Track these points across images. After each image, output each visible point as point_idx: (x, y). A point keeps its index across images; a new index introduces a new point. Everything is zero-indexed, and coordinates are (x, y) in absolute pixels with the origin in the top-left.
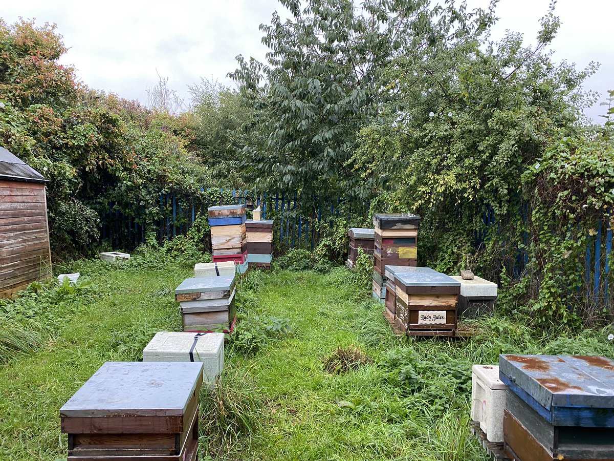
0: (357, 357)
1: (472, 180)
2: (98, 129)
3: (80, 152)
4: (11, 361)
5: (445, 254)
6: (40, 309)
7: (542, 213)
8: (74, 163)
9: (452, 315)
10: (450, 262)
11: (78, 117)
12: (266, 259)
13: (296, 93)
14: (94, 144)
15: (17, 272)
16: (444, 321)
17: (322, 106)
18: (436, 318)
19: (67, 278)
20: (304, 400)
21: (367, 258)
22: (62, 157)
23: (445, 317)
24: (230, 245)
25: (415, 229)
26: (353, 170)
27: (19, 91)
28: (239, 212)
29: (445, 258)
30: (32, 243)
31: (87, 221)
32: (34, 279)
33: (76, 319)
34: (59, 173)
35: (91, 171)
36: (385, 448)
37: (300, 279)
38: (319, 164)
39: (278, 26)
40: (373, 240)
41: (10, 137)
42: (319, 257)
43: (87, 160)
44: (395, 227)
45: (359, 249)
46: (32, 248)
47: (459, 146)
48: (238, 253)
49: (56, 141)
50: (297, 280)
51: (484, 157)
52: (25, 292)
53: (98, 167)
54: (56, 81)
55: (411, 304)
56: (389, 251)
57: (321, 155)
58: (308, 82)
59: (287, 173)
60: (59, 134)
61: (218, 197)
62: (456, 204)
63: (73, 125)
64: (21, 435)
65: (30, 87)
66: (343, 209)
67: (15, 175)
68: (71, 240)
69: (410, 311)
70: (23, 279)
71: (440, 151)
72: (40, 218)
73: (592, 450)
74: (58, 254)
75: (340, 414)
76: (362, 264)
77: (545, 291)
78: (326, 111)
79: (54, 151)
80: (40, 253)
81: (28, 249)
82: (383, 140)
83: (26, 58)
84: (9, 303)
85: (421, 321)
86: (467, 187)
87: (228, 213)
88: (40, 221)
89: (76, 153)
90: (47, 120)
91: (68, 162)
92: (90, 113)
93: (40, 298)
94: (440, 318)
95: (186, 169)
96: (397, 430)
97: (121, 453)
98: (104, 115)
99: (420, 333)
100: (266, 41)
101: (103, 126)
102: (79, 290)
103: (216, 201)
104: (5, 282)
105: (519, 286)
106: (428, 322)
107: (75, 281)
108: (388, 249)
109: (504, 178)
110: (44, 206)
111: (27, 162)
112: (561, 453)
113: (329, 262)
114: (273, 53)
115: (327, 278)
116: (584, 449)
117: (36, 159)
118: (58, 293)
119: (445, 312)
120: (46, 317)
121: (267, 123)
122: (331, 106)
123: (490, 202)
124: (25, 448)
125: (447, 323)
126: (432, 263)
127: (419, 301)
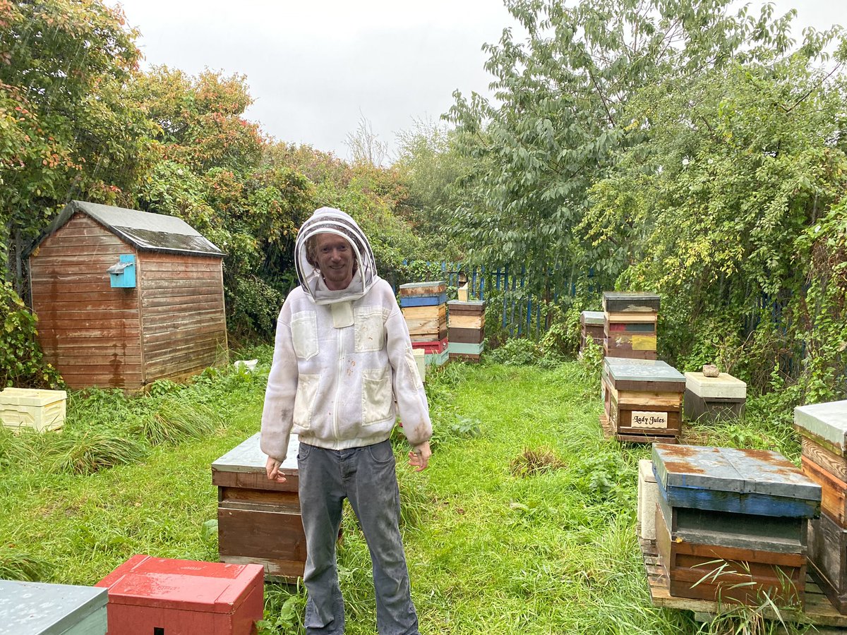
0: (547, 461)
1: (734, 248)
2: (282, 193)
3: (262, 221)
4: (181, 444)
5: (701, 346)
6: (213, 396)
7: (819, 291)
8: (255, 233)
9: (675, 418)
10: (708, 356)
11: (261, 179)
12: (474, 349)
13: (522, 135)
14: (277, 211)
15: (192, 356)
16: (664, 425)
17: (554, 153)
18: (654, 420)
19: (243, 363)
20: (476, 500)
21: (597, 350)
22: (242, 228)
23: (666, 419)
24: (426, 329)
25: (654, 312)
26: (588, 236)
27: (198, 153)
28: (436, 290)
29: (701, 352)
30: (207, 324)
31: (268, 302)
32: (209, 365)
33: (250, 408)
34: (239, 246)
35: (275, 242)
36: (548, 550)
37: (513, 375)
38: (550, 228)
39: (508, 45)
40: (602, 327)
41: (187, 207)
42: (545, 350)
43: (270, 230)
44: (627, 310)
45: (588, 338)
46: (207, 330)
47: (716, 205)
48: (435, 340)
49: (236, 209)
50: (509, 376)
51: (749, 218)
52: (199, 377)
53: (282, 237)
54: (239, 139)
55: (621, 402)
56: (619, 341)
57: (553, 216)
58: (537, 123)
59: (508, 241)
60: (240, 200)
61: (423, 272)
62: (711, 281)
63: (254, 189)
64: (186, 508)
65: (210, 147)
66: (580, 287)
67: (191, 249)
68: (253, 323)
69: (621, 410)
70: (198, 363)
71: (695, 210)
72: (216, 296)
73: (714, 536)
74: (237, 339)
75: (511, 516)
76: (590, 358)
77: (813, 393)
78: (561, 158)
79: (234, 220)
80: (216, 336)
81: (204, 331)
82: (621, 197)
83: (207, 115)
84: (183, 389)
85: (634, 424)
86: (726, 258)
87: (423, 292)
88: (216, 300)
89: (258, 222)
90: (226, 185)
91: (249, 233)
92: (274, 175)
93: (214, 385)
94: (661, 421)
95: (389, 239)
96: (570, 536)
97: (262, 508)
98: (289, 177)
99: (632, 438)
100: (490, 66)
101: (289, 189)
102: (256, 378)
103: (421, 277)
104: (180, 365)
105: (792, 388)
106: (643, 425)
107: (252, 369)
108: (617, 338)
109: (777, 246)
110: (221, 283)
111: (205, 234)
112: (681, 537)
113: (559, 355)
114: (498, 83)
115: (547, 375)
116: (706, 534)
117: (215, 232)
118: (234, 380)
119: (666, 413)
120: (219, 405)
121: (486, 178)
122: (568, 151)
123: (758, 277)
124: (190, 518)
125: (668, 428)
126: (684, 358)
127: (632, 399)
